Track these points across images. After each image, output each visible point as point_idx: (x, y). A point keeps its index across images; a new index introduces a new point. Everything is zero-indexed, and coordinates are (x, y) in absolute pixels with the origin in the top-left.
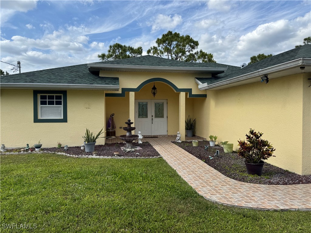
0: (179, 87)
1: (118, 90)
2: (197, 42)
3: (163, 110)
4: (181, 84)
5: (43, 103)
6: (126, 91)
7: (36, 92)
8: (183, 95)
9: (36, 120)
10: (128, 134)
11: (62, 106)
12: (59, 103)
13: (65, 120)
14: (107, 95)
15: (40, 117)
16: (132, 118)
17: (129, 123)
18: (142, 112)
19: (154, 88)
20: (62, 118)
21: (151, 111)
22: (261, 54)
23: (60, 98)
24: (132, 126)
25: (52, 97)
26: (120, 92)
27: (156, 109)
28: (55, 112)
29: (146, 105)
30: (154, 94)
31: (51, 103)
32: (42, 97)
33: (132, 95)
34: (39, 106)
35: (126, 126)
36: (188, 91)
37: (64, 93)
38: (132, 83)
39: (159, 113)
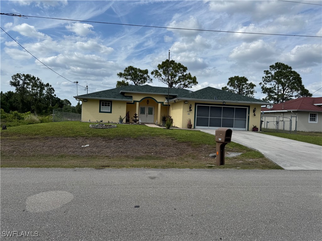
0: (158, 101)
1: (132, 101)
2: (186, 67)
3: (152, 111)
4: (159, 100)
5: (103, 105)
6: (135, 102)
7: (100, 101)
8: (160, 104)
9: (100, 112)
10: (135, 119)
11: (110, 107)
13: (111, 112)
14: (127, 103)
15: (101, 111)
16: (137, 113)
17: (136, 115)
18: (142, 111)
19: (148, 101)
20: (110, 111)
21: (147, 111)
23: (109, 103)
24: (137, 116)
25: (106, 103)
26: (133, 102)
27: (149, 110)
28: (107, 109)
29: (144, 108)
30: (148, 103)
31: (106, 105)
32: (102, 103)
33: (138, 103)
34: (101, 106)
35: (135, 116)
36: (162, 103)
37: (111, 102)
38: (138, 99)
39: (150, 112)
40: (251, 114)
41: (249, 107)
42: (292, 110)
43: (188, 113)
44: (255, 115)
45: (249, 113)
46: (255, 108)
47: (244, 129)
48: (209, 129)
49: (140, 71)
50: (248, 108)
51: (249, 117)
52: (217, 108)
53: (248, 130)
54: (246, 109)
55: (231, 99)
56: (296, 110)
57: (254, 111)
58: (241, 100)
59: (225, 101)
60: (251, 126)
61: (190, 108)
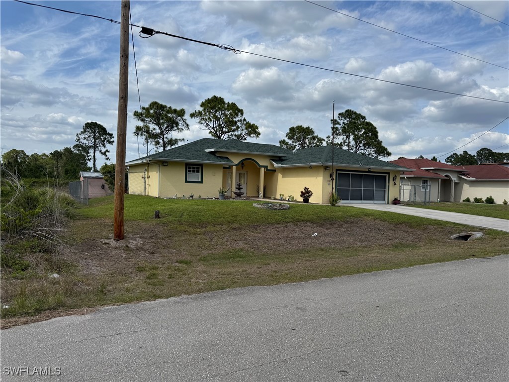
0: (261, 164)
2: (243, 110)
4: (262, 162)
5: (190, 171)
7: (186, 165)
8: (263, 169)
9: (186, 181)
10: (238, 191)
11: (200, 173)
12: (198, 172)
13: (201, 182)
14: (223, 168)
15: (188, 180)
17: (240, 185)
19: (242, 163)
20: (200, 180)
22: (300, 125)
23: (198, 168)
25: (194, 168)
26: (229, 166)
28: (195, 177)
30: (243, 167)
31: (194, 171)
32: (189, 168)
33: (234, 168)
34: (188, 173)
35: (238, 187)
36: (266, 167)
37: (202, 165)
38: (236, 161)
40: (391, 182)
41: (389, 173)
44: (395, 184)
45: (389, 182)
46: (396, 176)
47: (383, 202)
48: (351, 203)
50: (387, 175)
51: (389, 186)
52: (357, 176)
53: (388, 203)
54: (385, 176)
56: (413, 176)
57: (394, 179)
59: (371, 167)
60: (391, 198)
61: (331, 176)
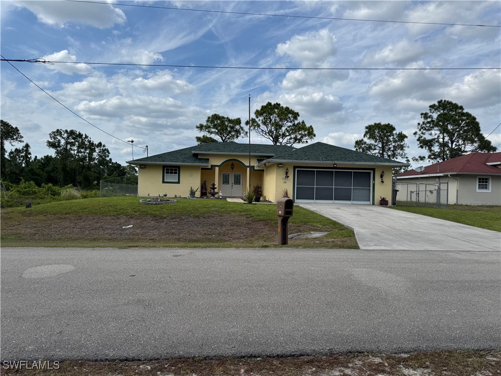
0: (246, 164)
1: (208, 166)
3: (240, 179)
4: (248, 162)
5: (167, 173)
6: (213, 167)
7: (164, 167)
8: (248, 169)
9: (164, 182)
10: (212, 191)
11: (177, 174)
13: (179, 182)
14: (202, 169)
15: (165, 181)
16: (216, 183)
17: (214, 185)
18: (225, 180)
19: (233, 165)
20: (177, 181)
21: (232, 180)
23: (176, 170)
24: (216, 186)
25: (172, 170)
26: (210, 167)
27: (235, 178)
28: (172, 178)
29: (228, 175)
30: (232, 168)
31: (171, 173)
32: (167, 170)
33: (217, 169)
34: (165, 174)
35: (212, 186)
36: (252, 168)
37: (179, 167)
38: (217, 162)
39: (237, 181)
40: (378, 179)
41: (374, 170)
42: (449, 174)
43: (284, 180)
44: (382, 182)
45: (374, 179)
46: (383, 172)
48: (315, 203)
49: (229, 121)
50: (372, 172)
51: (374, 185)
52: (325, 173)
53: (373, 204)
54: (370, 173)
55: (345, 160)
56: (455, 173)
57: (382, 176)
58: (360, 161)
59: (336, 162)
60: (378, 199)
61: (287, 173)
